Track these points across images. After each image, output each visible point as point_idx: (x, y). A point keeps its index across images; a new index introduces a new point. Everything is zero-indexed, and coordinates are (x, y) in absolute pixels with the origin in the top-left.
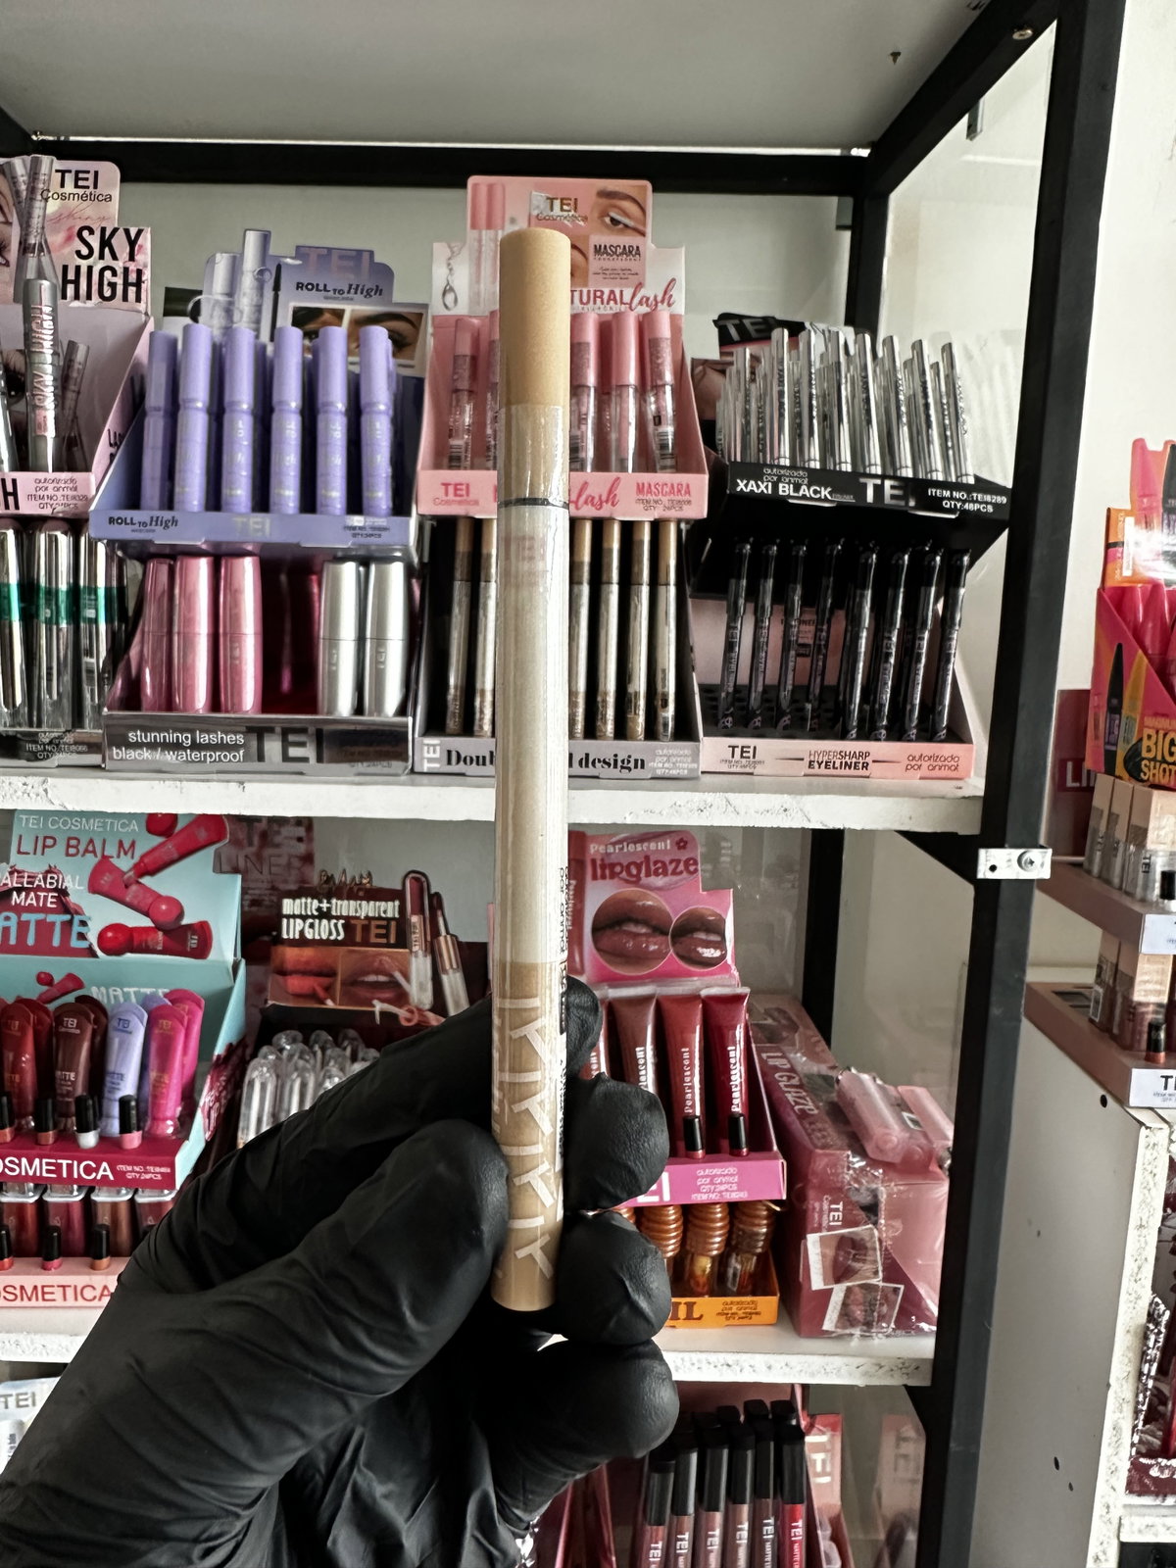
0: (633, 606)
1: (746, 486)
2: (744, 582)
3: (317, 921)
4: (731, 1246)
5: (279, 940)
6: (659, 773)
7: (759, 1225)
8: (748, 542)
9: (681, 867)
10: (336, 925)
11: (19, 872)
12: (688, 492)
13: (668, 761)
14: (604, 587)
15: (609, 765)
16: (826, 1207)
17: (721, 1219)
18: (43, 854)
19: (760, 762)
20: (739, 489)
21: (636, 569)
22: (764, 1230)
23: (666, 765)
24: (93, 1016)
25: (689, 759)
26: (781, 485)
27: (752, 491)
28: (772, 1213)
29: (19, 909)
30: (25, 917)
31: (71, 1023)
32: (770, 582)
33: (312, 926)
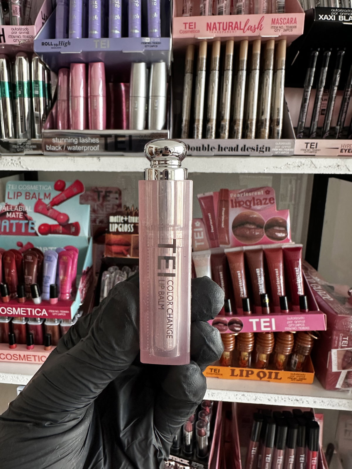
0: (265, 79)
1: (323, 17)
2: (314, 69)
3: (123, 225)
4: (294, 351)
5: (109, 232)
6: (276, 153)
7: (308, 344)
8: (317, 51)
9: (268, 201)
10: (130, 226)
11: (9, 206)
12: (295, 22)
13: (280, 148)
14: (253, 71)
15: (254, 150)
16: (341, 339)
17: (291, 341)
18: (17, 198)
19: (318, 150)
20: (320, 19)
21: (268, 62)
22: (310, 346)
23: (280, 150)
24: (38, 256)
25: (290, 147)
26: (340, 16)
27: (326, 20)
28: (313, 340)
29: (9, 219)
30: (12, 221)
31: (30, 258)
32: (327, 68)
33: (121, 226)
